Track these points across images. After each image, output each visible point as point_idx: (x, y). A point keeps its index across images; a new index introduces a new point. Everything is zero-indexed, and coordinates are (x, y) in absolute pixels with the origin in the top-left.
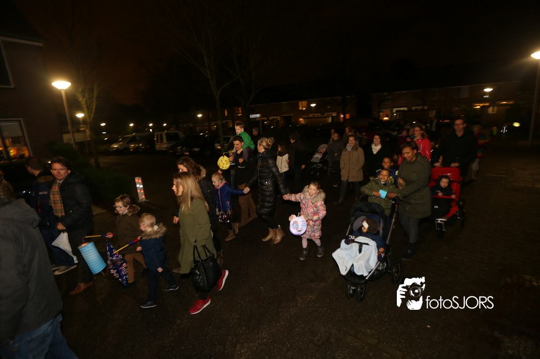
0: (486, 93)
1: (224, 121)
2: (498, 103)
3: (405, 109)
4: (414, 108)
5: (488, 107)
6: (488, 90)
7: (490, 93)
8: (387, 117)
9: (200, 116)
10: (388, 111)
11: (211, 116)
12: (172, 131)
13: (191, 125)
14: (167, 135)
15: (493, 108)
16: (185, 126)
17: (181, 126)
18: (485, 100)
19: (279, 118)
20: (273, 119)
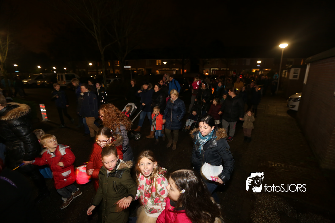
0: (258, 64)
1: (108, 69)
2: (264, 69)
3: (217, 69)
4: (222, 69)
5: (259, 71)
6: (259, 62)
7: (260, 64)
8: (207, 73)
9: (91, 64)
10: (208, 70)
11: (98, 65)
12: (71, 73)
13: (85, 70)
14: (66, 76)
15: (261, 72)
16: (80, 70)
17: (77, 70)
18: (258, 68)
19: (143, 69)
20: (140, 70)
